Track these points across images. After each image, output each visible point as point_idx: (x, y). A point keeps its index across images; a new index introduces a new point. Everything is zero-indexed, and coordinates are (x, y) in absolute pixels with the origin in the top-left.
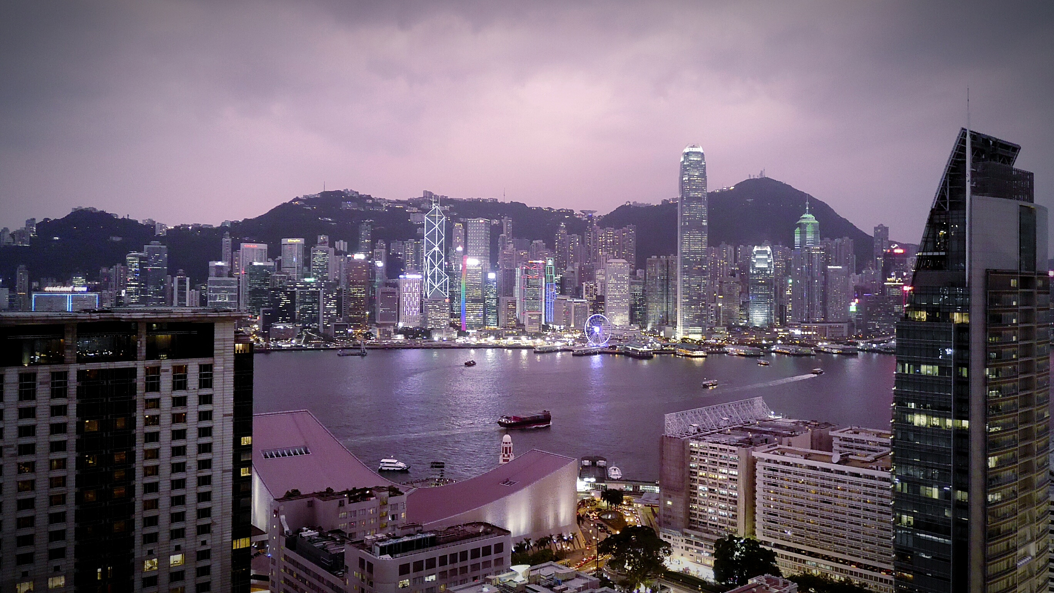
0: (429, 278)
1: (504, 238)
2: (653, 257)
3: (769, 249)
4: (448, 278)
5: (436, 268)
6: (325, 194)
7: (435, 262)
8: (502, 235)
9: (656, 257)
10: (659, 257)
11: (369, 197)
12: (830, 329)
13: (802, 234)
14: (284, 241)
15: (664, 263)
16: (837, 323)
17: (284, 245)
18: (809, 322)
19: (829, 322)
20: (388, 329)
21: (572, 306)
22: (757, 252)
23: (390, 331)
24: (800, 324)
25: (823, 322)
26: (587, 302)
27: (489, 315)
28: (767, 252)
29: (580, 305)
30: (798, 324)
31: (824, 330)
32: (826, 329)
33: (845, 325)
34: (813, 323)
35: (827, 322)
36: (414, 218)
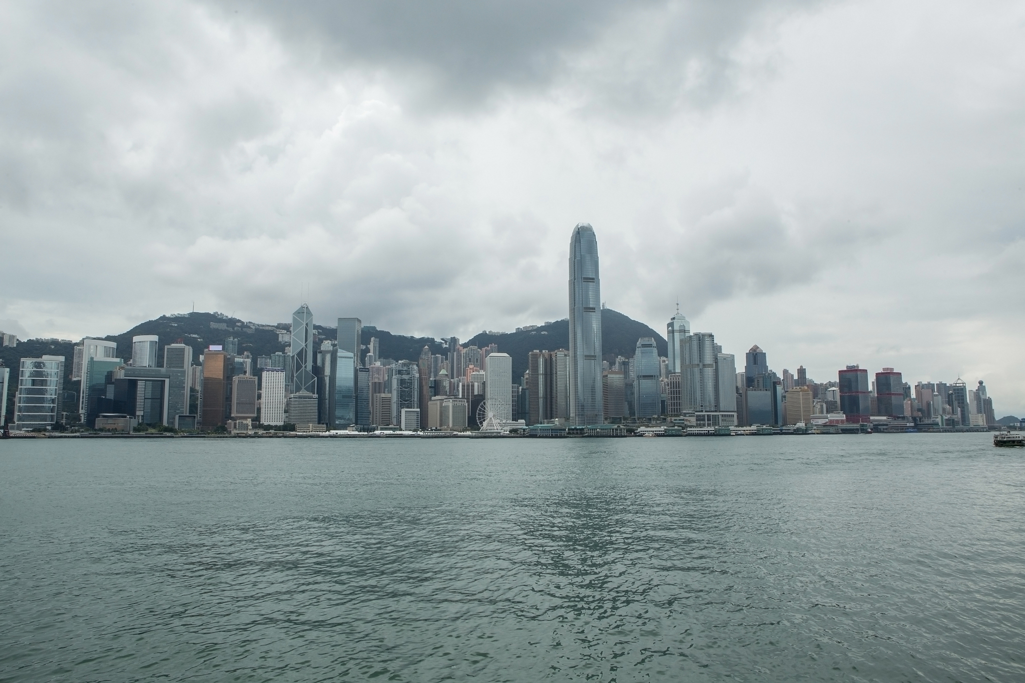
0: (295, 378)
1: (370, 356)
2: (535, 351)
3: (653, 341)
4: (316, 378)
5: (303, 368)
6: (193, 315)
7: (303, 364)
8: (369, 354)
9: (538, 351)
10: (541, 351)
11: (239, 321)
12: (722, 418)
13: (675, 333)
14: (136, 339)
15: (547, 357)
16: (728, 412)
17: (135, 343)
18: (702, 411)
19: (721, 412)
20: (245, 422)
21: (451, 405)
22: (642, 345)
23: (247, 424)
24: (694, 413)
25: (716, 411)
26: (466, 400)
27: (361, 412)
28: (652, 345)
29: (459, 404)
30: (692, 413)
31: (717, 419)
32: (719, 418)
33: (735, 414)
34: (706, 412)
35: (720, 412)
36: (283, 338)
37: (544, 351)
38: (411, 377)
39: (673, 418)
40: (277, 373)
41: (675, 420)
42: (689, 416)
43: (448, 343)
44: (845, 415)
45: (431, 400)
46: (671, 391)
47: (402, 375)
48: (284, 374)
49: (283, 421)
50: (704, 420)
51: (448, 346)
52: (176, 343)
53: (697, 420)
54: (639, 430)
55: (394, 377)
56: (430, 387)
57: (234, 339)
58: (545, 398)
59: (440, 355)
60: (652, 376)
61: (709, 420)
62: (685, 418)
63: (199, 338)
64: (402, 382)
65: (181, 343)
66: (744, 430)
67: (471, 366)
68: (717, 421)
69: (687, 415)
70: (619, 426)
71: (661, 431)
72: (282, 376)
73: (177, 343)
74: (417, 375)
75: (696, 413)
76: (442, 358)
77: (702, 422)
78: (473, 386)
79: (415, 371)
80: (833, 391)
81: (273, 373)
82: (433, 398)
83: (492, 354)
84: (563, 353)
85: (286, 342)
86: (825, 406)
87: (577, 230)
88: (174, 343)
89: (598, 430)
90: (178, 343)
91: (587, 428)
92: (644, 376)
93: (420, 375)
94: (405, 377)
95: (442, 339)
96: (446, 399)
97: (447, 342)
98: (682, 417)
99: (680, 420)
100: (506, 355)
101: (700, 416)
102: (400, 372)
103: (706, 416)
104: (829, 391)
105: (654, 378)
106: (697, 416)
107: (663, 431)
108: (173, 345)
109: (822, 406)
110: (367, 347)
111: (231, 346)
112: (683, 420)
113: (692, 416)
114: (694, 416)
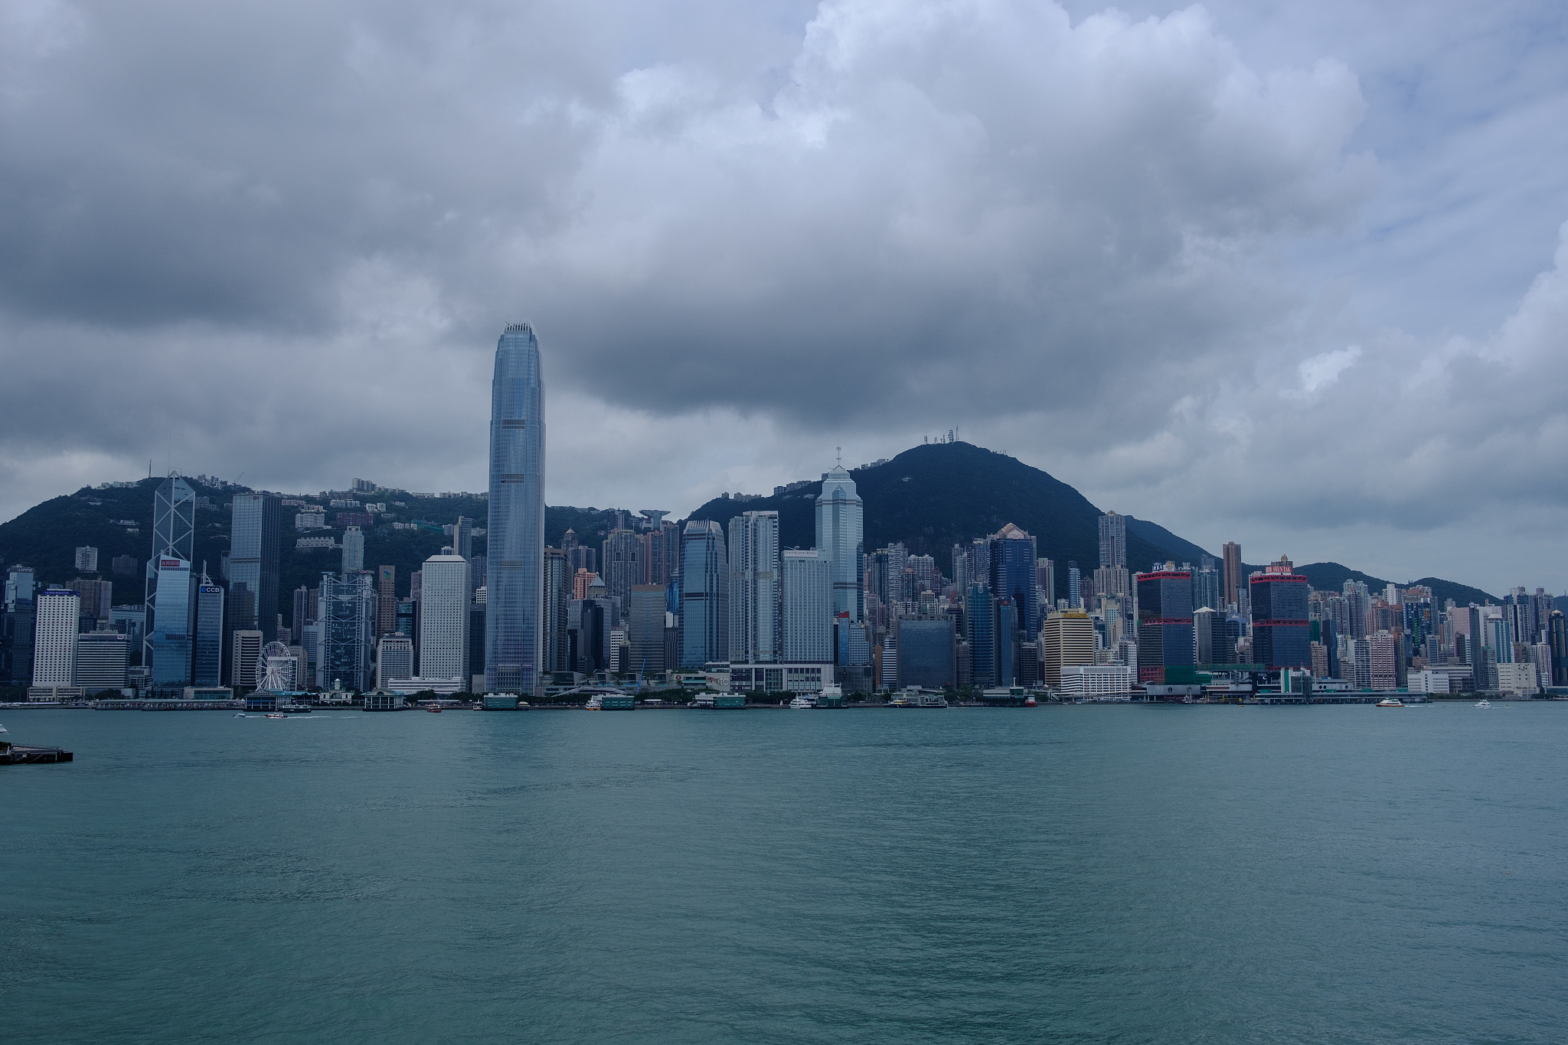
12: (791, 676)
16: (807, 663)
18: (745, 662)
19: (786, 662)
24: (728, 666)
25: (775, 662)
27: (200, 664)
28: (704, 534)
30: (723, 666)
31: (779, 676)
32: (783, 674)
34: (754, 663)
35: (784, 662)
36: (302, 521)
38: (355, 598)
39: (683, 676)
40: (65, 597)
41: (688, 678)
42: (718, 671)
48: (75, 599)
50: (749, 678)
53: (733, 679)
61: (760, 678)
62: (709, 675)
63: (132, 527)
64: (337, 607)
68: (778, 681)
69: (714, 670)
72: (70, 602)
75: (732, 666)
77: (744, 683)
79: (367, 588)
83: (434, 558)
94: (344, 598)
97: (653, 517)
98: (701, 674)
99: (696, 678)
100: (459, 558)
101: (740, 671)
103: (753, 670)
106: (734, 671)
112: (704, 678)
113: (723, 671)
114: (728, 671)
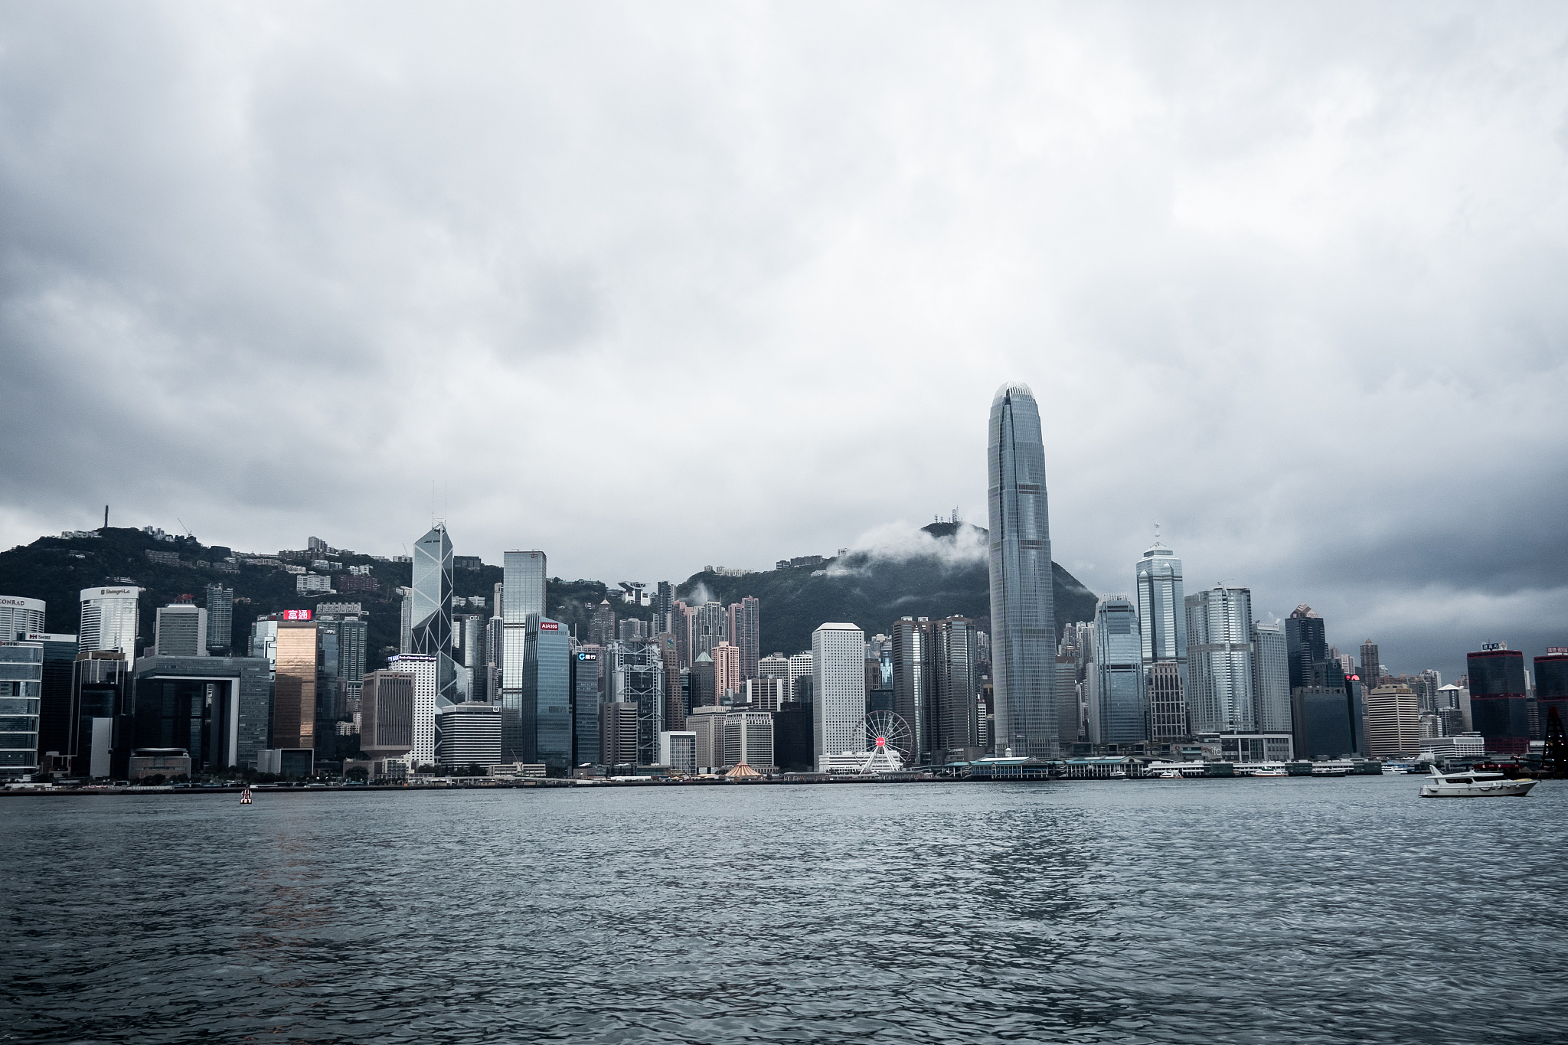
9: (910, 619)
12: (1269, 745)
13: (1154, 582)
14: (85, 594)
15: (929, 631)
16: (1276, 733)
17: (87, 602)
18: (1232, 732)
19: (1267, 733)
20: (399, 761)
21: (744, 723)
22: (1109, 607)
23: (404, 765)
24: (1218, 736)
25: (1257, 732)
26: (770, 714)
27: (583, 739)
28: (1126, 607)
29: (758, 721)
30: (1214, 736)
31: (1259, 746)
32: (1262, 745)
33: (1290, 737)
34: (1239, 733)
35: (1264, 733)
36: (305, 583)
37: (921, 619)
38: (649, 670)
40: (422, 663)
41: (1185, 749)
42: (1210, 742)
43: (634, 592)
44: (1483, 738)
45: (690, 713)
46: (1157, 693)
47: (633, 665)
48: (435, 667)
49: (433, 758)
50: (1236, 749)
51: (633, 598)
52: (177, 603)
53: (1224, 749)
54: (1150, 767)
55: (618, 669)
56: (684, 688)
57: (224, 588)
58: (927, 708)
59: (637, 620)
60: (1128, 666)
61: (1245, 748)
62: (1203, 745)
64: (634, 680)
65: (189, 603)
66: (1330, 767)
67: (724, 644)
68: (1259, 751)
69: (1206, 740)
70: (1131, 760)
71: (1198, 768)
72: (431, 670)
73: (179, 602)
74: (660, 665)
75: (1222, 736)
76: (642, 626)
77: (1232, 753)
78: (774, 686)
79: (655, 657)
80: (1450, 691)
81: (413, 663)
82: (696, 710)
83: (826, 625)
84: (963, 623)
85: (312, 592)
86: (1439, 720)
87: (1005, 396)
88: (172, 603)
89: (1090, 767)
90: (181, 603)
91: (1066, 763)
92: (1114, 667)
93: (665, 665)
94: (637, 668)
95: (620, 584)
96: (731, 711)
97: (632, 589)
98: (1197, 744)
99: (1193, 749)
100: (852, 626)
101: (1228, 741)
102: (629, 659)
103: (1240, 741)
104: (1442, 691)
105: (1132, 670)
106: (1224, 741)
107: (1202, 768)
108: (170, 606)
109: (1434, 721)
110: (467, 600)
111: (220, 602)
112: (1199, 749)
113: (1214, 742)
114: (1218, 742)
